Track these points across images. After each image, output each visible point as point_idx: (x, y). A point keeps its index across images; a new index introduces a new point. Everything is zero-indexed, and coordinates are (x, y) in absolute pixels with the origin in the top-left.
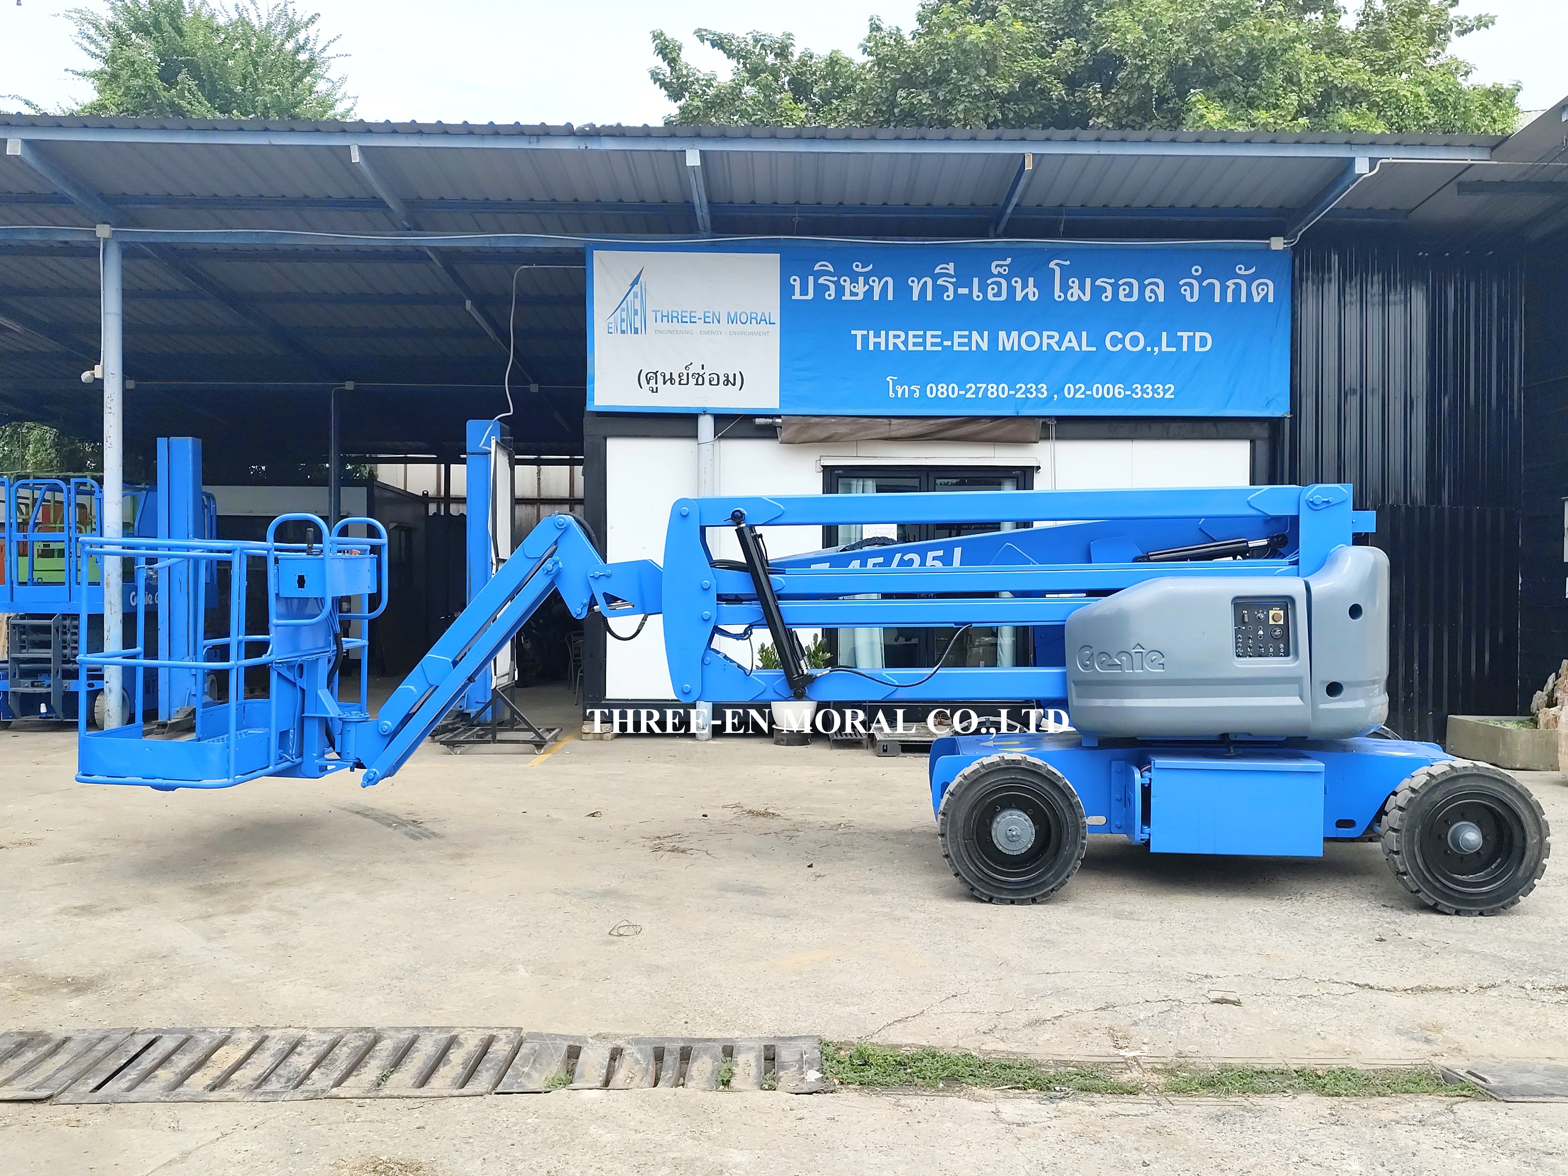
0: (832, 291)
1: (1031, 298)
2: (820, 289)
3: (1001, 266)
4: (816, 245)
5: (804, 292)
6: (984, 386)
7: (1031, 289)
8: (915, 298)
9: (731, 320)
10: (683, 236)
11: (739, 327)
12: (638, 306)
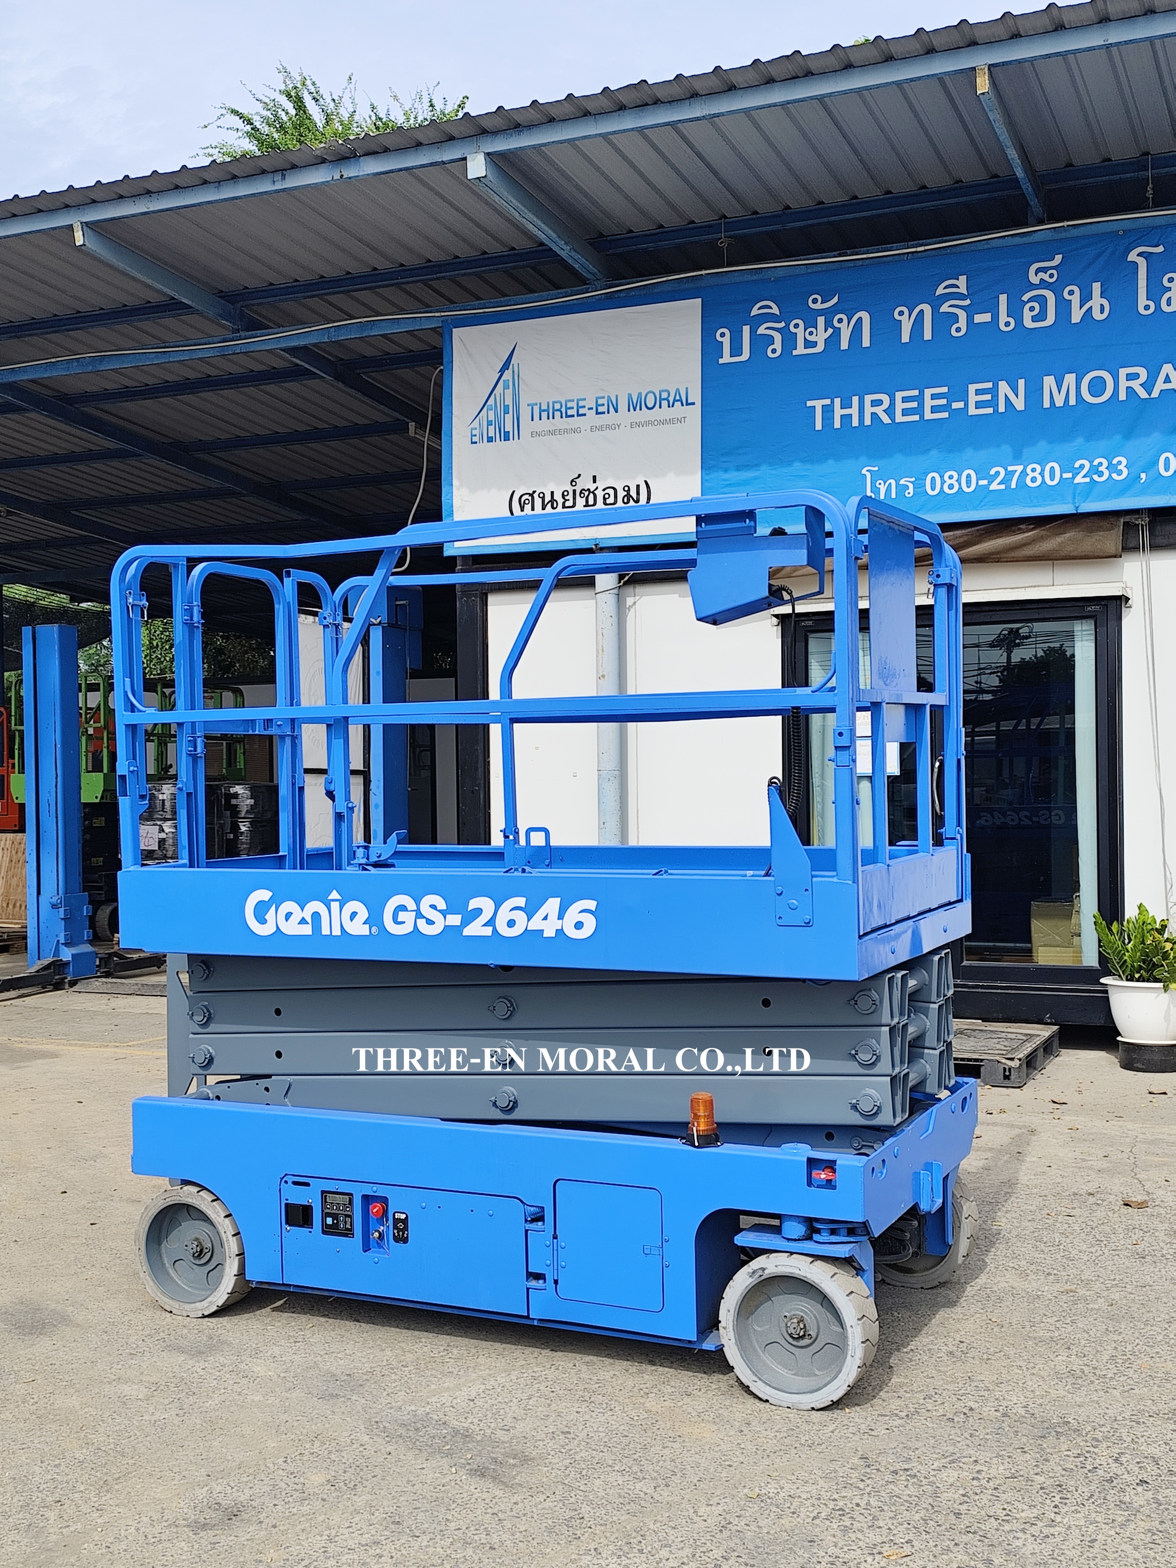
0: (778, 345)
1: (1097, 316)
2: (760, 343)
3: (1044, 270)
4: (755, 278)
5: (736, 350)
6: (1020, 468)
7: (1097, 300)
8: (905, 338)
9: (633, 406)
10: (569, 290)
11: (643, 415)
12: (509, 401)
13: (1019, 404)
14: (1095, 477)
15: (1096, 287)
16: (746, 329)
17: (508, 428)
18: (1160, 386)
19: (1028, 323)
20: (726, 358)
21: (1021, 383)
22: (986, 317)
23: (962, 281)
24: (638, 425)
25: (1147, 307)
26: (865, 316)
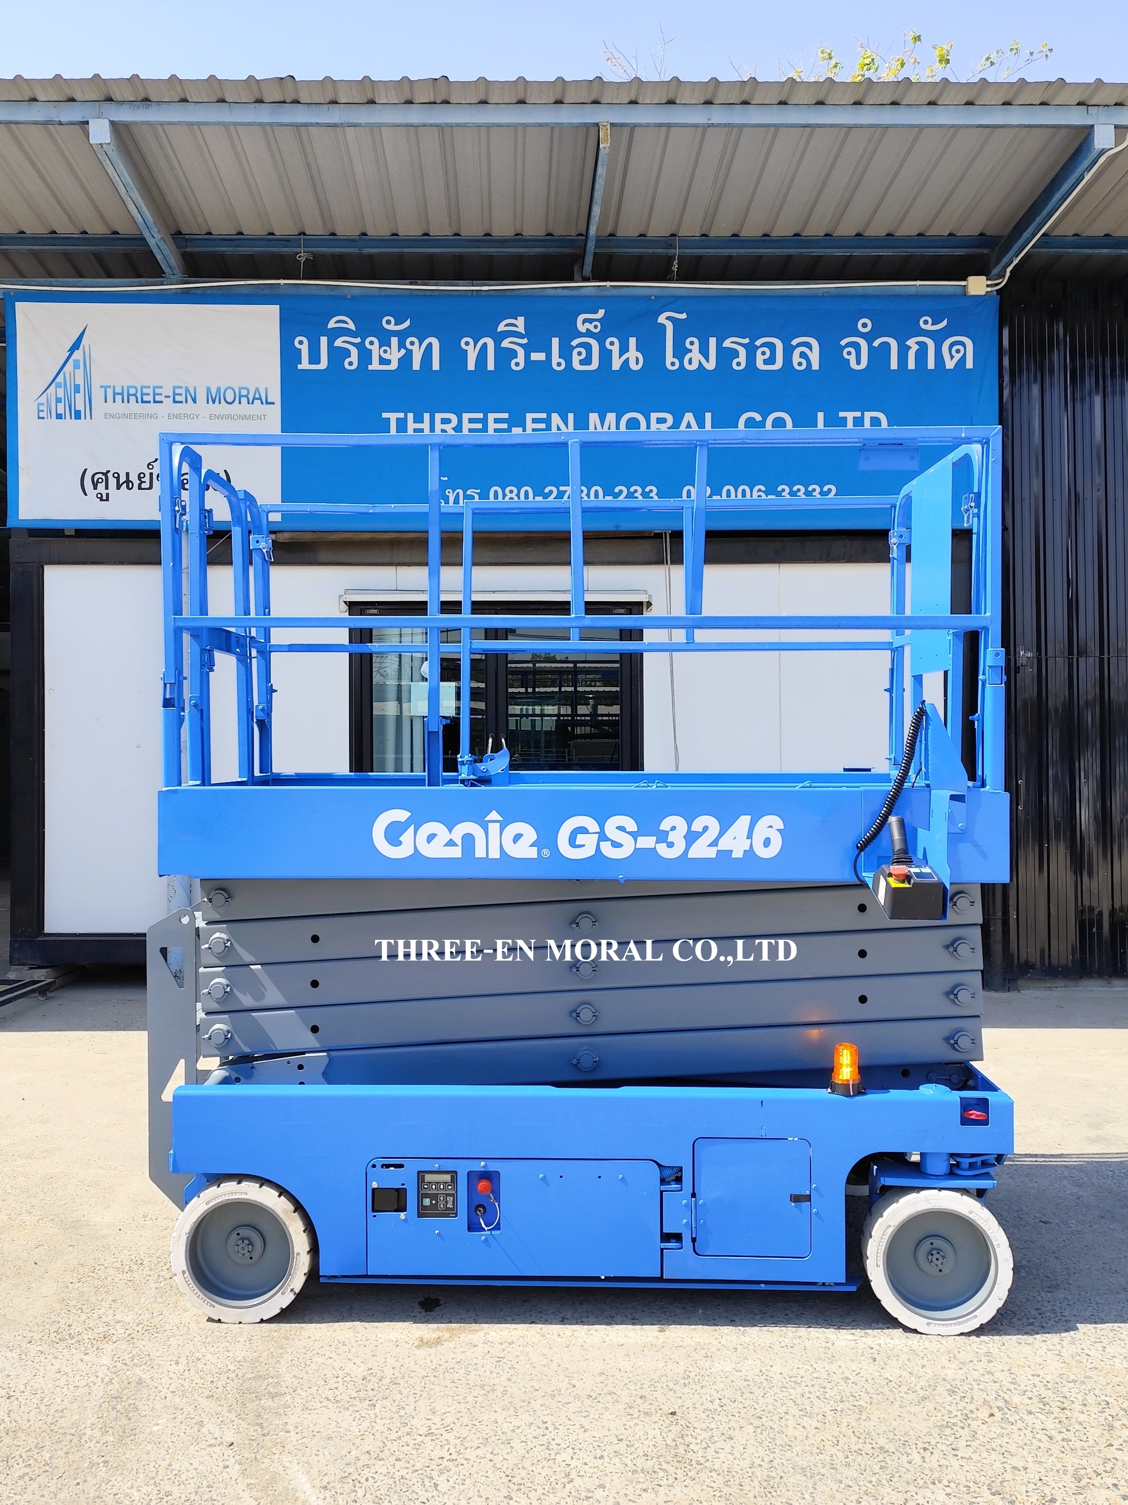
0: (354, 357)
1: (634, 366)
2: (337, 355)
3: (590, 321)
4: (331, 293)
5: (314, 358)
8: (471, 366)
9: (212, 399)
10: (144, 281)
11: (222, 407)
12: (80, 381)
15: (633, 341)
16: (324, 340)
17: (80, 406)
19: (577, 366)
20: (305, 365)
21: (571, 416)
22: (541, 356)
23: (520, 322)
24: (217, 417)
25: (673, 364)
26: (435, 341)
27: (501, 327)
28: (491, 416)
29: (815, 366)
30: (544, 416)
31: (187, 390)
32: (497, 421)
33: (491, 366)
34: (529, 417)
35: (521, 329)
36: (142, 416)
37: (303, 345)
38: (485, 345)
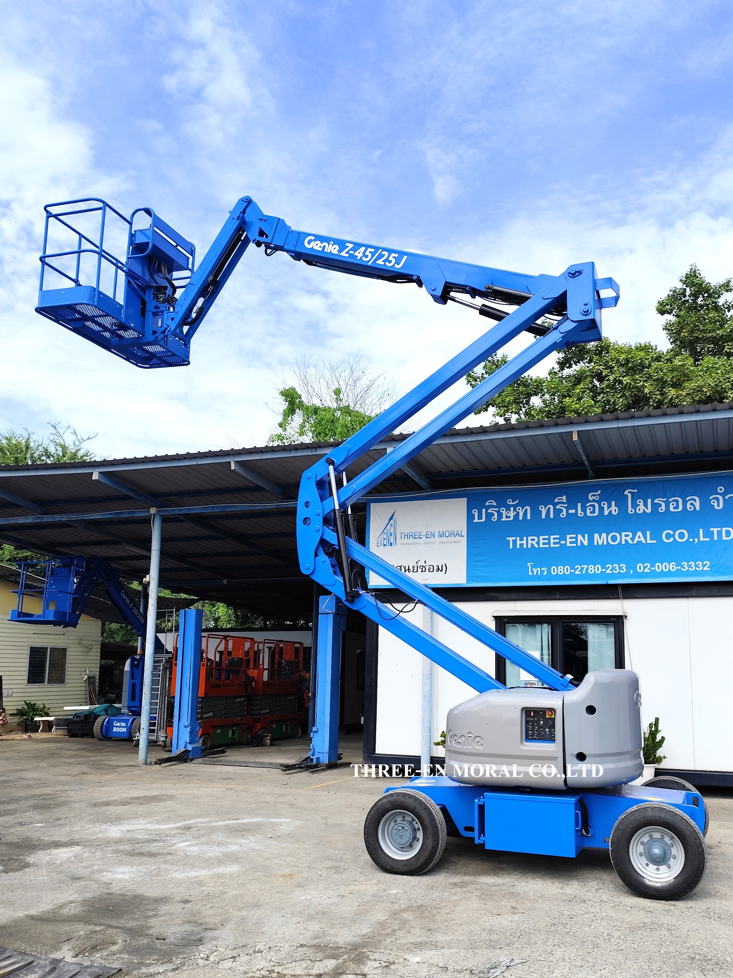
0: (496, 516)
1: (614, 513)
2: (489, 516)
3: (594, 495)
4: (487, 492)
5: (480, 517)
6: (586, 566)
7: (613, 508)
8: (543, 517)
9: (441, 536)
10: (416, 492)
11: (444, 539)
12: (392, 531)
13: (586, 543)
14: (614, 571)
15: (613, 503)
16: (484, 510)
17: (392, 541)
18: (637, 539)
19: (589, 514)
20: (476, 520)
21: (586, 535)
22: (573, 511)
23: (564, 497)
24: (442, 543)
25: (631, 511)
26: (528, 508)
27: (556, 500)
28: (552, 537)
29: (698, 508)
30: (575, 536)
31: (431, 533)
32: (554, 539)
33: (552, 516)
34: (568, 536)
35: (565, 501)
36: (414, 543)
37: (476, 513)
38: (549, 508)
